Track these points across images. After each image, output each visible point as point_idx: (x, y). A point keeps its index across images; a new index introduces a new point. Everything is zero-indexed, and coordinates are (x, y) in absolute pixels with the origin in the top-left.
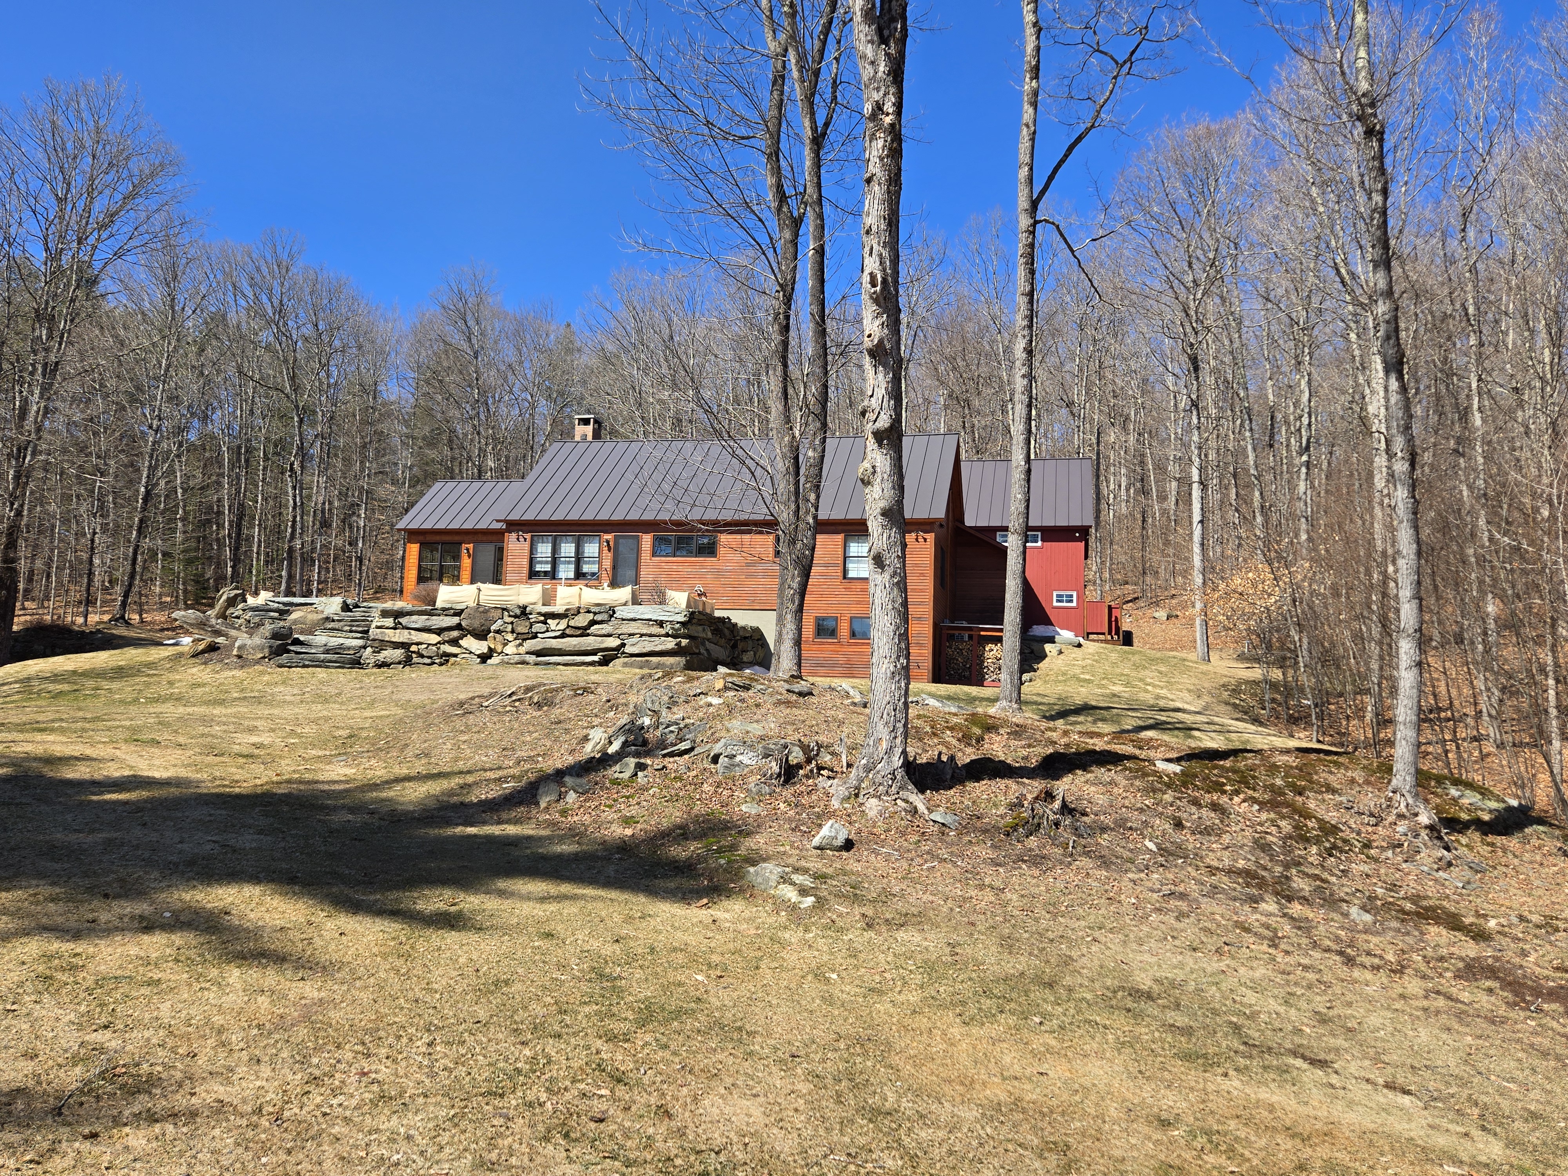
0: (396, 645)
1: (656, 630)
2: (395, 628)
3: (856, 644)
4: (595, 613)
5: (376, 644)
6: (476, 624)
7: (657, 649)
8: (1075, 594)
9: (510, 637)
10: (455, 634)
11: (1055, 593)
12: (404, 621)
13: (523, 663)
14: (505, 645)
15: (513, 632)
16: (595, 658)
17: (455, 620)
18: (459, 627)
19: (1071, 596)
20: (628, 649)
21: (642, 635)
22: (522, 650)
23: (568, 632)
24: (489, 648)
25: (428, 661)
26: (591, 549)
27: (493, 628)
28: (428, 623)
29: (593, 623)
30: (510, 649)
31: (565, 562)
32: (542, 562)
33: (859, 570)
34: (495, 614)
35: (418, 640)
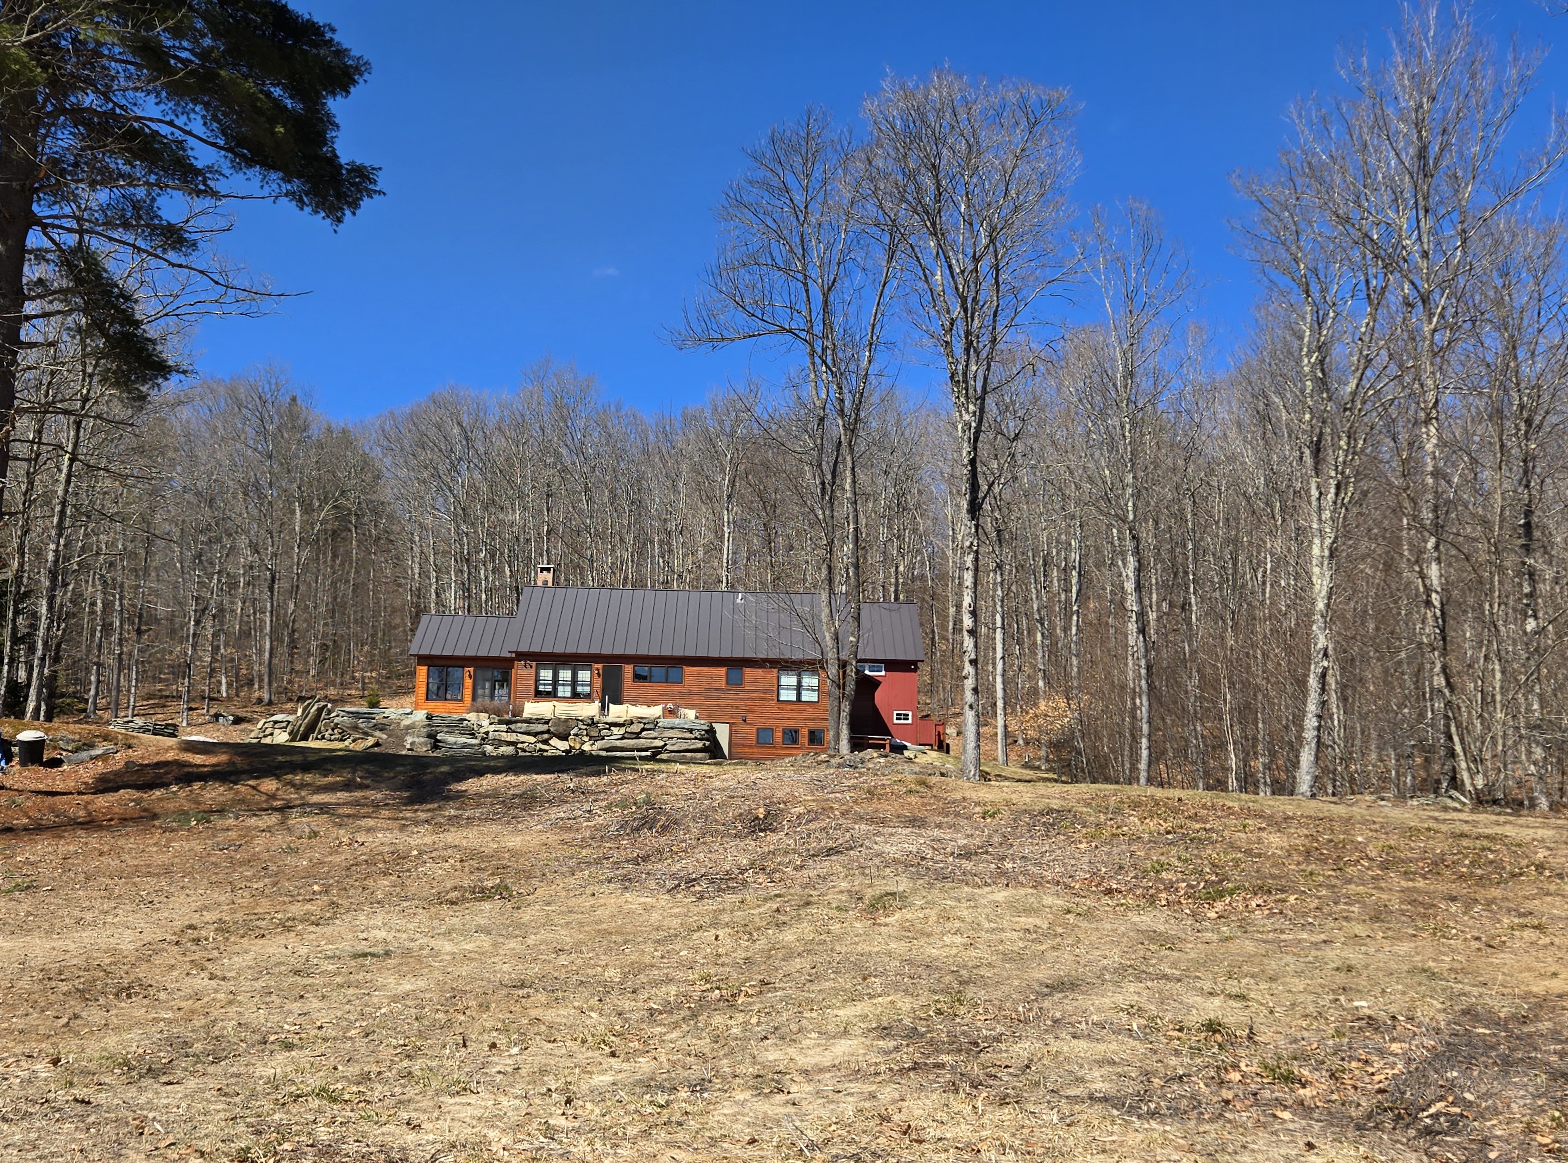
0: (509, 743)
1: (688, 735)
2: (507, 732)
3: (787, 749)
4: (645, 724)
5: (496, 743)
6: (561, 730)
7: (692, 747)
8: (910, 713)
9: (586, 739)
10: (546, 736)
11: (895, 713)
12: (513, 727)
14: (582, 744)
15: (587, 736)
16: (648, 753)
17: (545, 727)
18: (548, 732)
19: (907, 715)
20: (668, 747)
21: (678, 739)
22: (594, 747)
23: (626, 736)
24: (570, 747)
25: (528, 754)
26: (584, 676)
27: (572, 733)
28: (529, 729)
29: (643, 730)
30: (586, 747)
31: (563, 685)
32: (544, 684)
33: (788, 695)
34: (573, 723)
35: (521, 741)
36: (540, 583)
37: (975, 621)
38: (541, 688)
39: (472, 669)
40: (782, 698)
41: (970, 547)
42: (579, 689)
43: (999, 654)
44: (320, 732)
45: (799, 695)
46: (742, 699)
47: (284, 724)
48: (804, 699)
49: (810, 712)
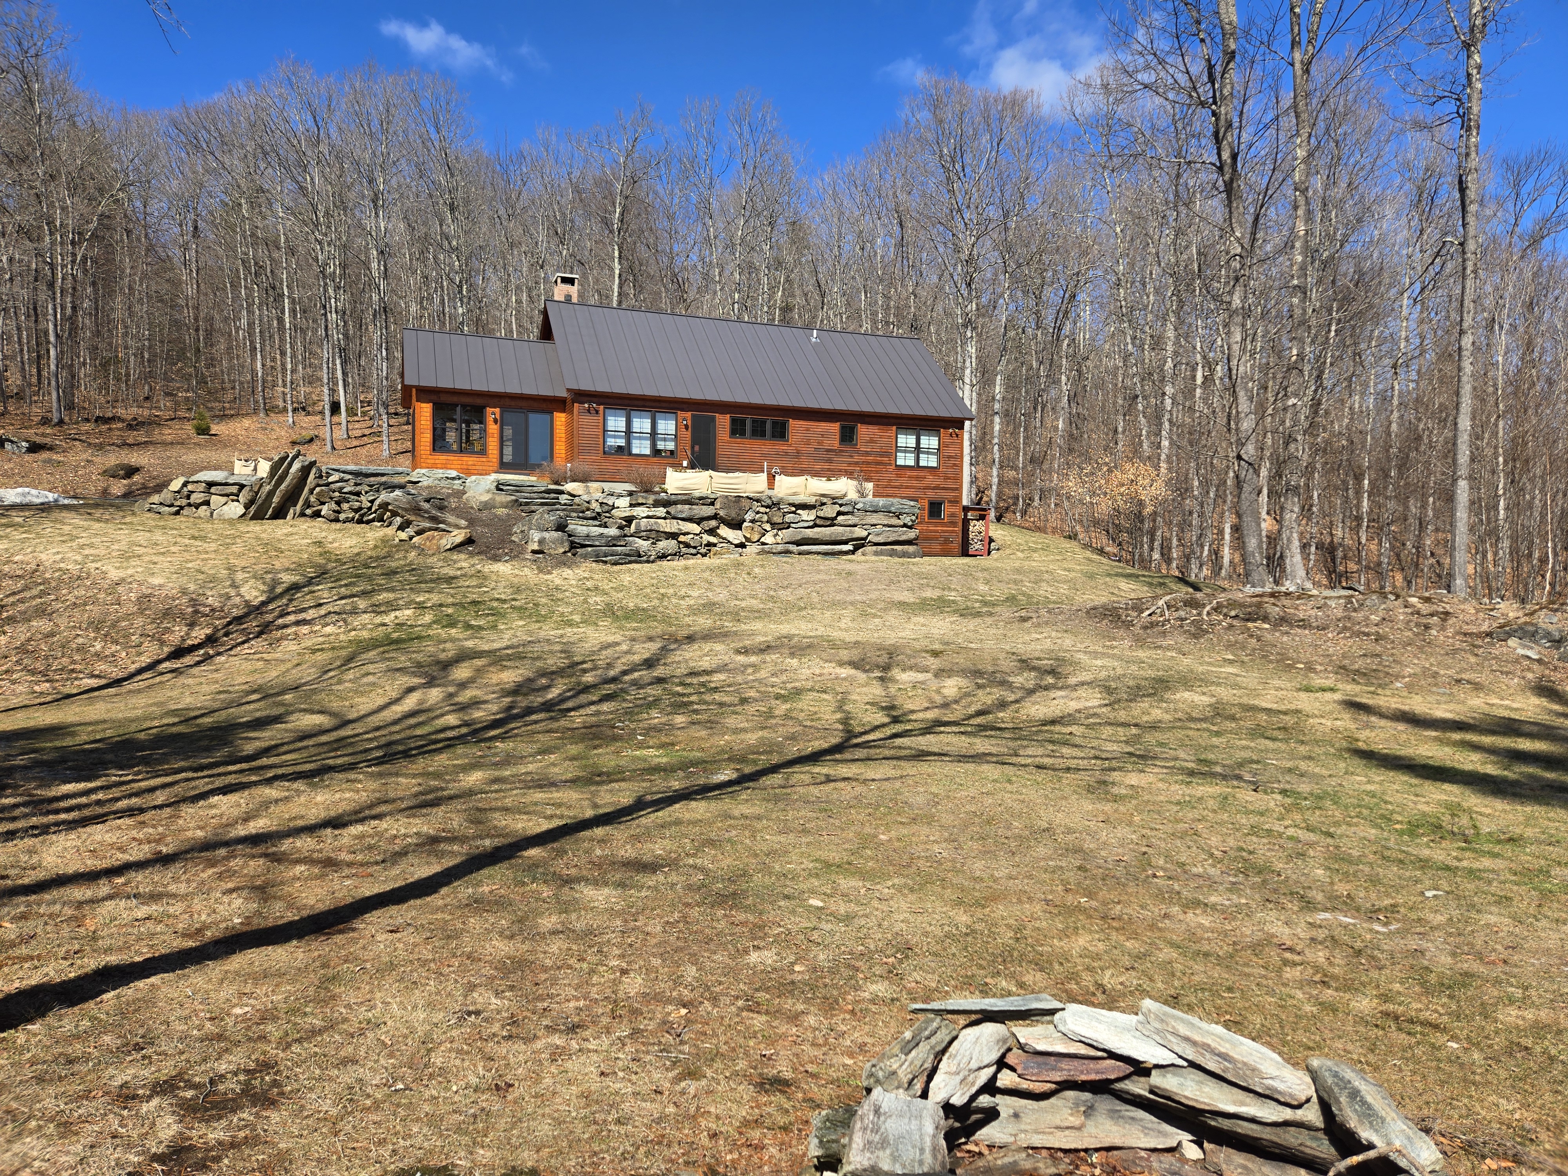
1: (896, 521)
2: (665, 518)
4: (841, 505)
5: (653, 535)
6: (732, 513)
7: (901, 538)
9: (767, 527)
10: (713, 523)
12: (672, 510)
13: (788, 552)
14: (762, 534)
15: (767, 522)
16: (849, 547)
17: (712, 509)
18: (715, 517)
20: (874, 539)
21: (883, 526)
22: (779, 539)
23: (818, 522)
24: (746, 537)
25: (693, 551)
26: (666, 426)
27: (747, 517)
28: (691, 513)
29: (839, 513)
30: (768, 539)
31: (640, 438)
32: (615, 437)
33: (906, 460)
34: (746, 504)
35: (685, 530)
38: (610, 442)
39: (497, 410)
40: (900, 462)
42: (661, 445)
44: (307, 504)
45: (918, 460)
46: (857, 463)
47: (234, 489)
48: (922, 463)
49: (930, 480)
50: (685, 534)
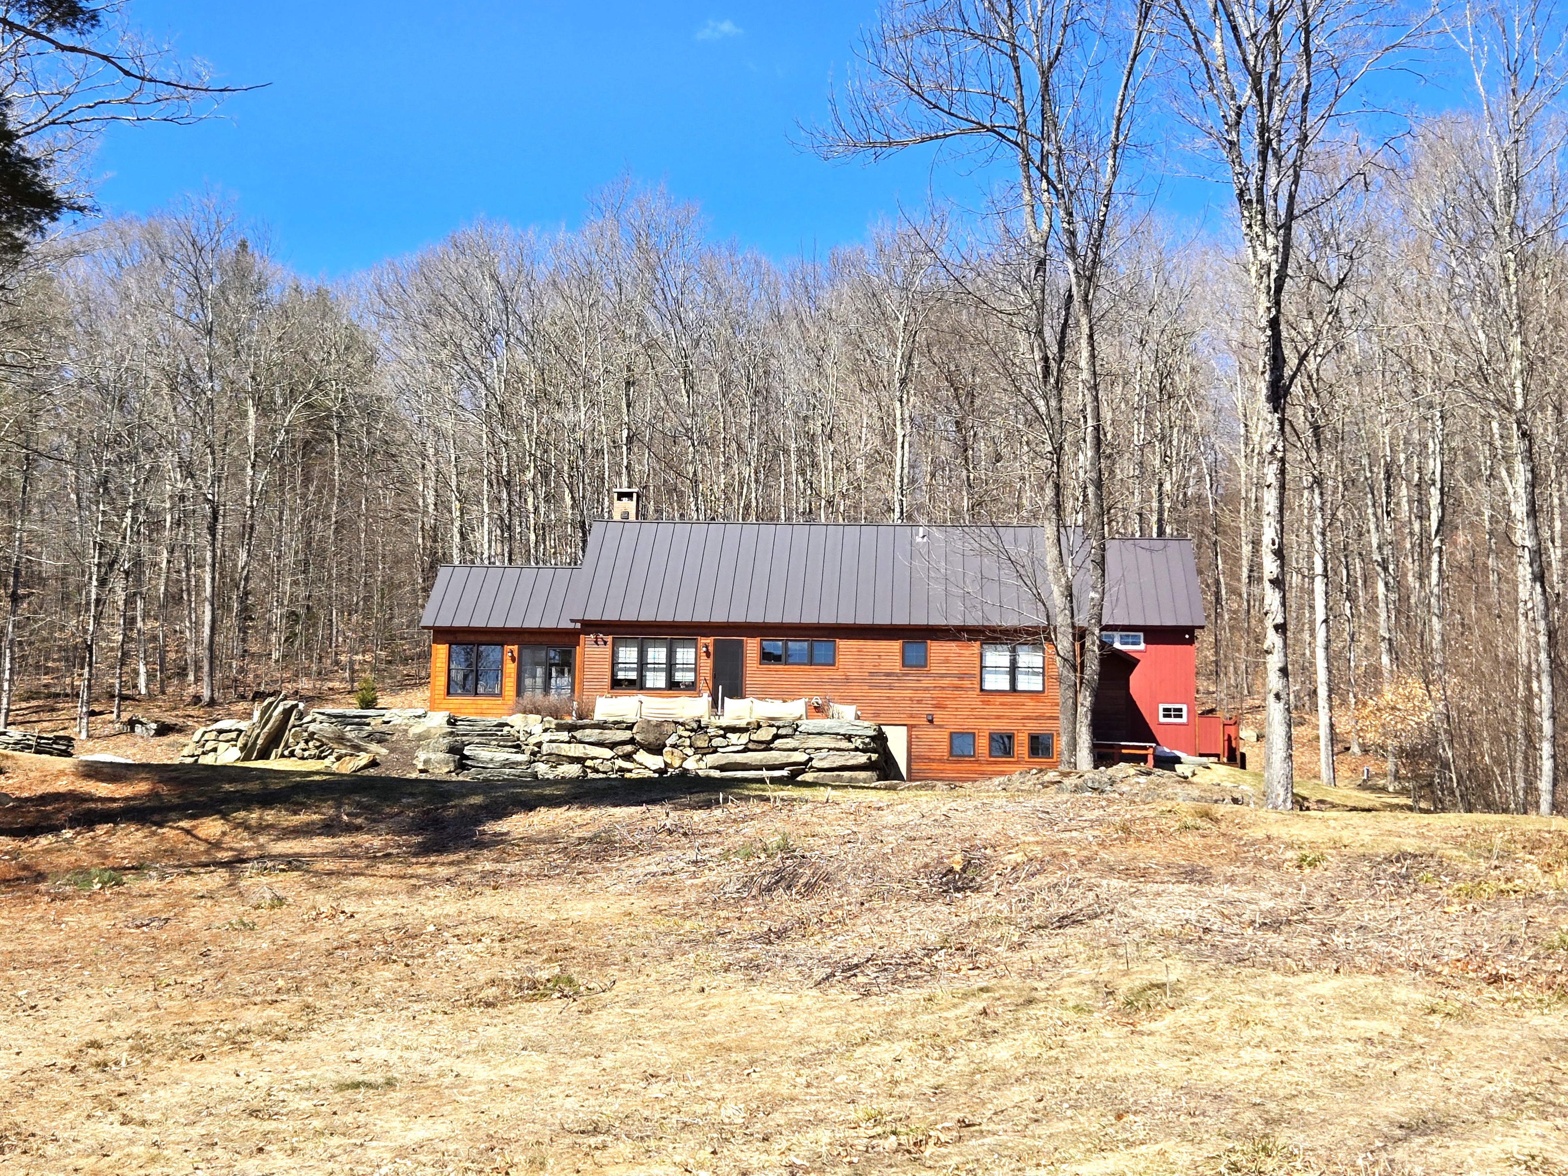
0: (573, 760)
1: (845, 744)
2: (569, 742)
3: (996, 763)
4: (778, 728)
5: (553, 759)
6: (651, 738)
7: (850, 763)
8: (1184, 707)
9: (690, 751)
10: (629, 748)
11: (1161, 707)
12: (578, 734)
14: (684, 760)
15: (691, 746)
16: (784, 772)
17: (626, 735)
18: (632, 741)
19: (1180, 710)
20: (815, 763)
21: (830, 749)
22: (702, 765)
23: (750, 746)
24: (666, 764)
25: (603, 776)
26: (685, 655)
27: (668, 742)
28: (602, 737)
29: (776, 737)
30: (690, 764)
31: (654, 670)
32: (626, 670)
33: (997, 681)
34: (669, 728)
35: (591, 755)
36: (617, 516)
37: (1282, 566)
38: (621, 675)
39: (515, 647)
40: (987, 686)
41: (1272, 453)
42: (679, 676)
43: (1320, 614)
44: (287, 746)
45: (1013, 681)
46: (926, 689)
47: (233, 735)
48: (1021, 686)
49: (1031, 706)
50: (592, 758)
